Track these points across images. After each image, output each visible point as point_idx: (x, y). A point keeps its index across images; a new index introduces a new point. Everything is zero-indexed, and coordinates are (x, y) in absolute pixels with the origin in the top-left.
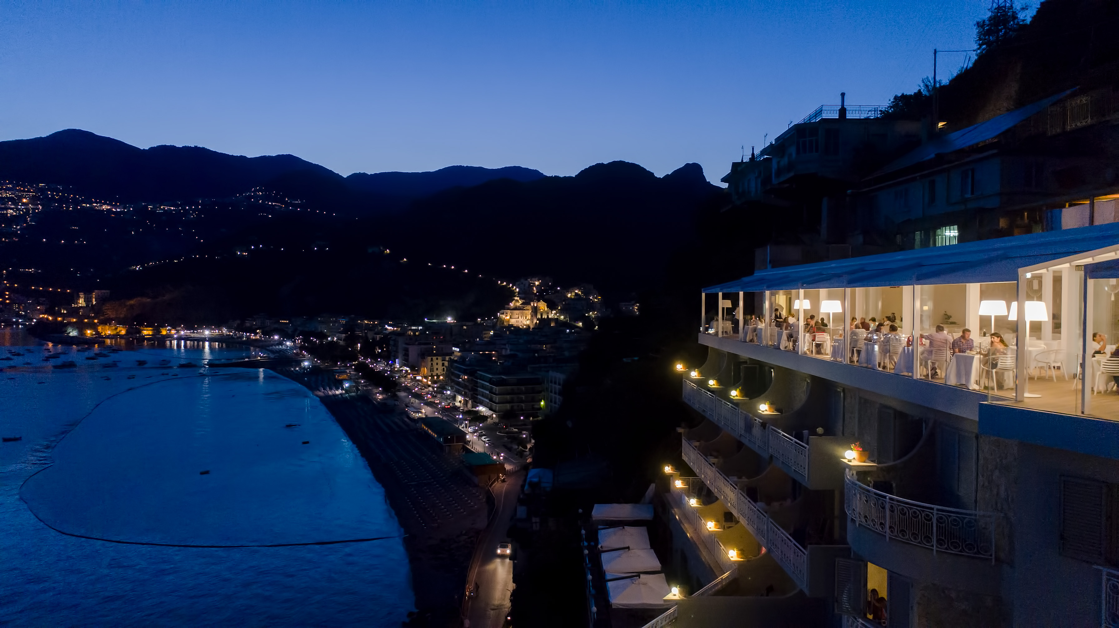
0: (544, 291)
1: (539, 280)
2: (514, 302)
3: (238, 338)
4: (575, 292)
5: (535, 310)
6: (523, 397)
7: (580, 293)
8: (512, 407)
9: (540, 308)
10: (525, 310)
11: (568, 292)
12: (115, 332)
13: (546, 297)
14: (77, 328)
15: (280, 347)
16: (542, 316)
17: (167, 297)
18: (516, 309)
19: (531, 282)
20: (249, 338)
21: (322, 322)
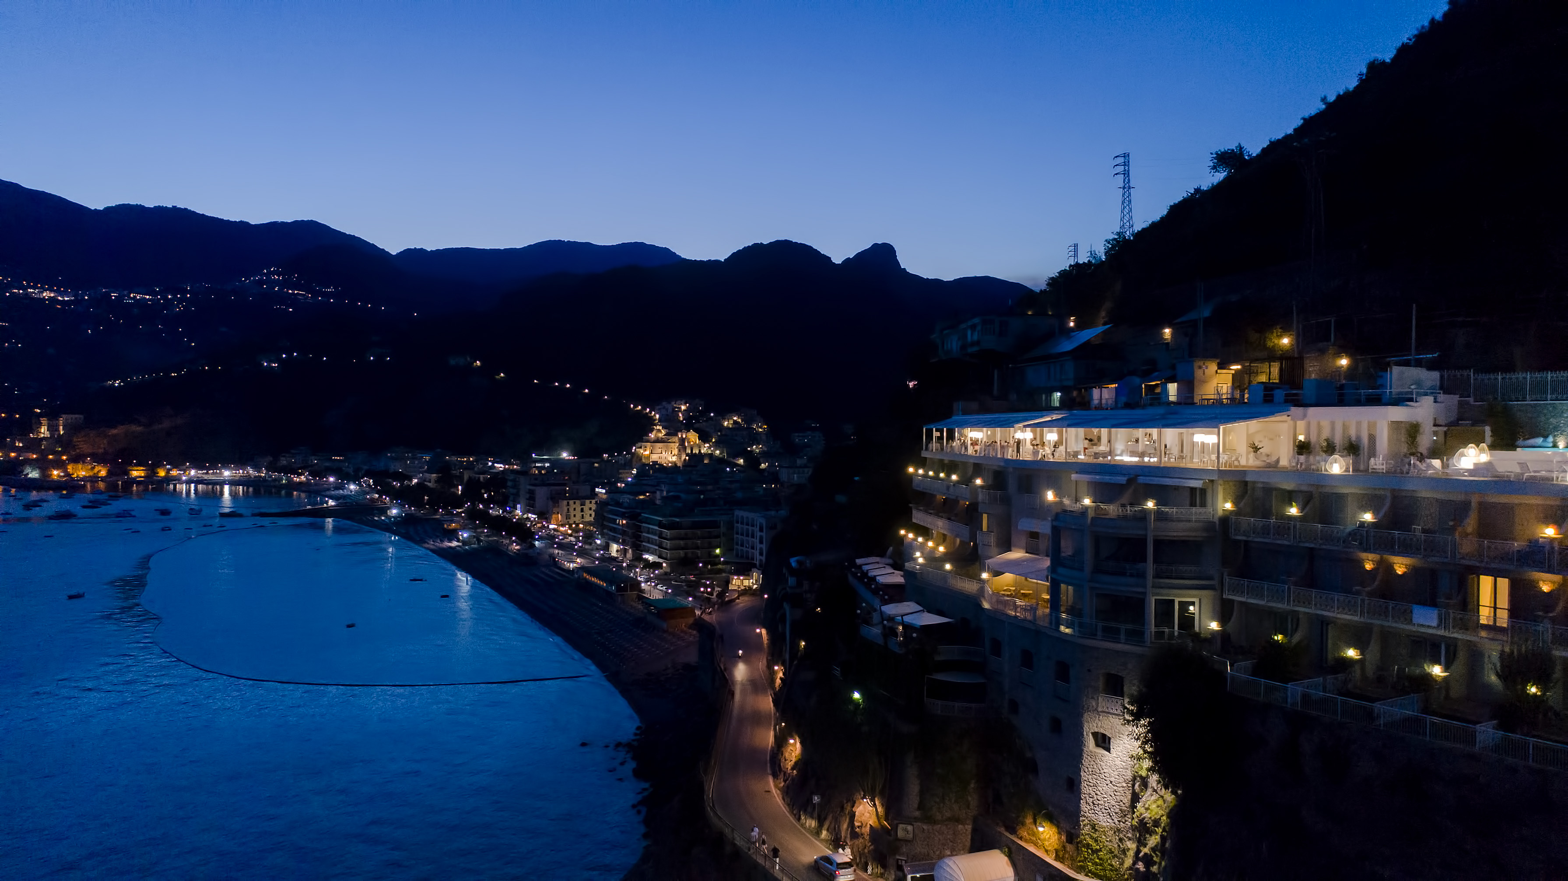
0: (691, 418)
1: (685, 404)
3: (275, 480)
4: (734, 420)
5: (684, 443)
6: (697, 542)
7: (740, 420)
8: (686, 554)
9: (690, 440)
10: (669, 442)
11: (724, 419)
12: (91, 474)
13: (697, 425)
14: (40, 468)
16: (692, 451)
17: (166, 424)
18: (658, 441)
19: (675, 405)
20: (290, 481)
21: (392, 458)
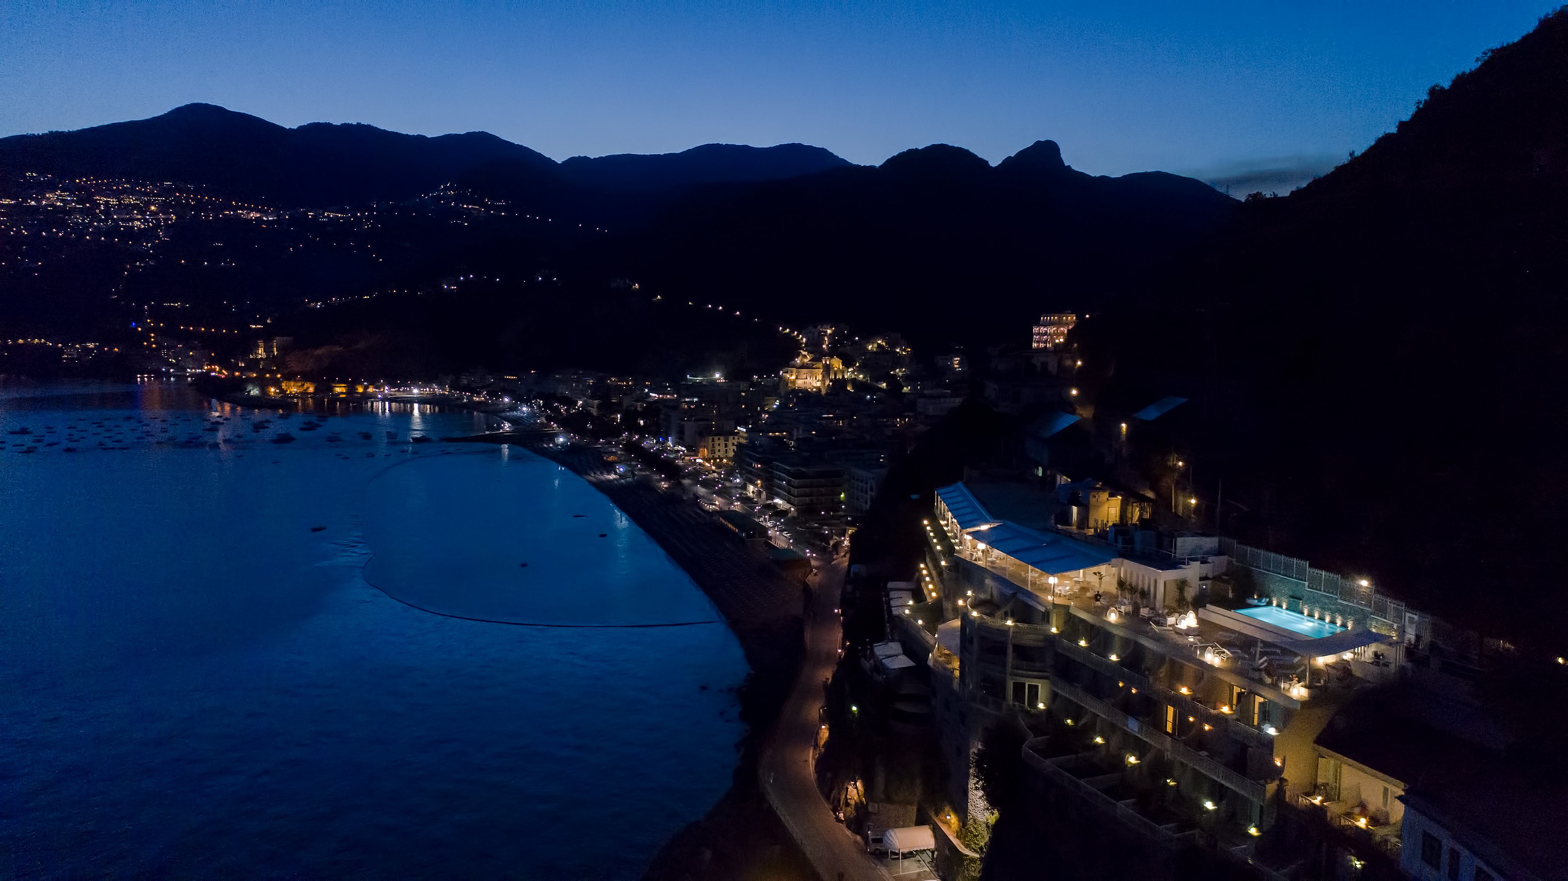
0: (837, 341)
1: (831, 327)
2: (800, 358)
3: (457, 399)
4: (878, 343)
5: (827, 369)
6: (823, 489)
7: (884, 344)
8: (812, 500)
9: (834, 367)
10: (814, 368)
11: (869, 343)
12: (302, 390)
13: (840, 350)
14: (259, 385)
15: (515, 413)
16: (835, 377)
17: (362, 344)
18: (803, 366)
19: (821, 330)
20: (470, 400)
21: (559, 380)
